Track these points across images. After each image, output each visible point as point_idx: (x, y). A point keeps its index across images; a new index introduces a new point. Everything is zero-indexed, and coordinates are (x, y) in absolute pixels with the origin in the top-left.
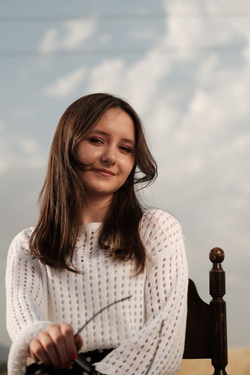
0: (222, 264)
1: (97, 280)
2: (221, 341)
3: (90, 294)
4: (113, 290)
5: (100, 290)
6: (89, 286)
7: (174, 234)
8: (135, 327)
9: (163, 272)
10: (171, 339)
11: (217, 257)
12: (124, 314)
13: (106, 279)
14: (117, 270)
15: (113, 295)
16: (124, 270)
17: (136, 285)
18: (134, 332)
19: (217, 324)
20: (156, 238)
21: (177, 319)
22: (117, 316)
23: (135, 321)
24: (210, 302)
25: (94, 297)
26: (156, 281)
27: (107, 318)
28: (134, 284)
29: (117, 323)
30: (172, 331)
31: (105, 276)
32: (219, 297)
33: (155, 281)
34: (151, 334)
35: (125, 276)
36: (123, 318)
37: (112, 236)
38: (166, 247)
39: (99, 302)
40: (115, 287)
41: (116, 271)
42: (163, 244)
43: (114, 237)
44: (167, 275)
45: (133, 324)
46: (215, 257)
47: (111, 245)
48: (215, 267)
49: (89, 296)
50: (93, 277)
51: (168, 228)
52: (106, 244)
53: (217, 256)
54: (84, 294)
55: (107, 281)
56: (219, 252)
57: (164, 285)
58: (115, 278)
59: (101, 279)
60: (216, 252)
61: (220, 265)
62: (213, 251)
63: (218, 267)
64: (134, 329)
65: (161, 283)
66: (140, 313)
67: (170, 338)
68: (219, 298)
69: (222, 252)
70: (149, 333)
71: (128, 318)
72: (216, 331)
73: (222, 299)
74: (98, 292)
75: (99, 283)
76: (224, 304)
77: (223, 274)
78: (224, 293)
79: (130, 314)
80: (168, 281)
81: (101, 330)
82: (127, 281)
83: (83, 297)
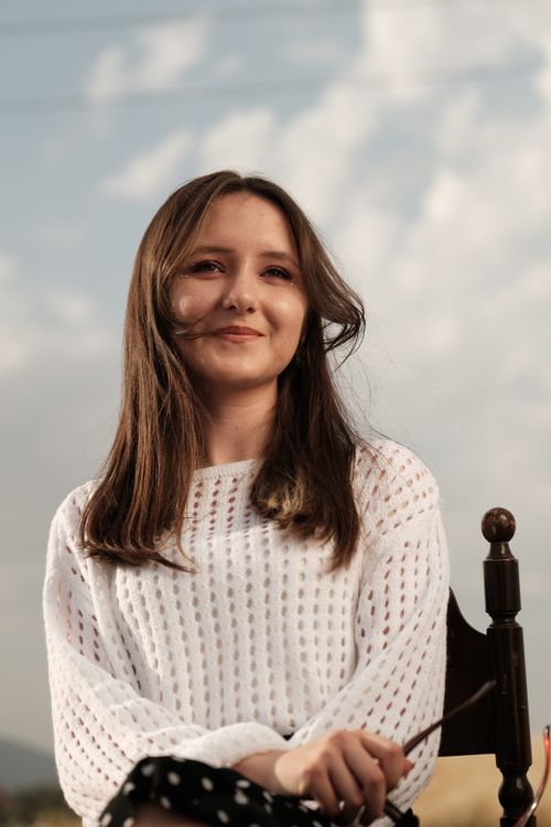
0: (511, 543)
1: (244, 580)
2: (516, 714)
3: (228, 613)
4: (280, 604)
5: (250, 603)
6: (225, 597)
7: (425, 495)
8: (328, 687)
9: (403, 570)
10: (405, 715)
11: (498, 528)
12: (304, 656)
13: (264, 579)
14: (290, 559)
15: (280, 614)
16: (305, 560)
17: (332, 593)
18: (324, 696)
19: (505, 676)
20: (387, 499)
21: (418, 671)
22: (287, 659)
23: (329, 673)
24: (488, 630)
25: (238, 620)
26: (387, 589)
27: (265, 666)
28: (328, 592)
29: (288, 676)
30: (409, 698)
31: (262, 571)
32: (506, 617)
33: (383, 589)
34: (360, 704)
35: (306, 573)
36: (300, 665)
37: (286, 486)
38: (409, 518)
39: (249, 629)
40: (284, 596)
41: (286, 562)
42: (403, 513)
43: (290, 489)
44: (410, 578)
45: (324, 680)
46: (494, 529)
47: (284, 506)
48: (495, 551)
49: (226, 616)
50: (235, 574)
51: (411, 481)
52: (272, 503)
53: (499, 526)
54: (215, 613)
55: (267, 582)
56: (504, 517)
57: (403, 599)
58: (285, 577)
59: (251, 579)
60: (497, 518)
61: (507, 546)
62: (489, 516)
63: (503, 552)
64: (325, 691)
65: (396, 592)
66: (340, 657)
67: (403, 711)
68: (507, 620)
69: (510, 517)
70: (356, 702)
71: (312, 665)
72: (504, 693)
73: (513, 622)
74: (245, 608)
75: (249, 588)
76: (518, 631)
77: (514, 565)
78: (516, 607)
79: (317, 657)
80: (410, 592)
81: (251, 690)
82: (312, 584)
83: (211, 621)
